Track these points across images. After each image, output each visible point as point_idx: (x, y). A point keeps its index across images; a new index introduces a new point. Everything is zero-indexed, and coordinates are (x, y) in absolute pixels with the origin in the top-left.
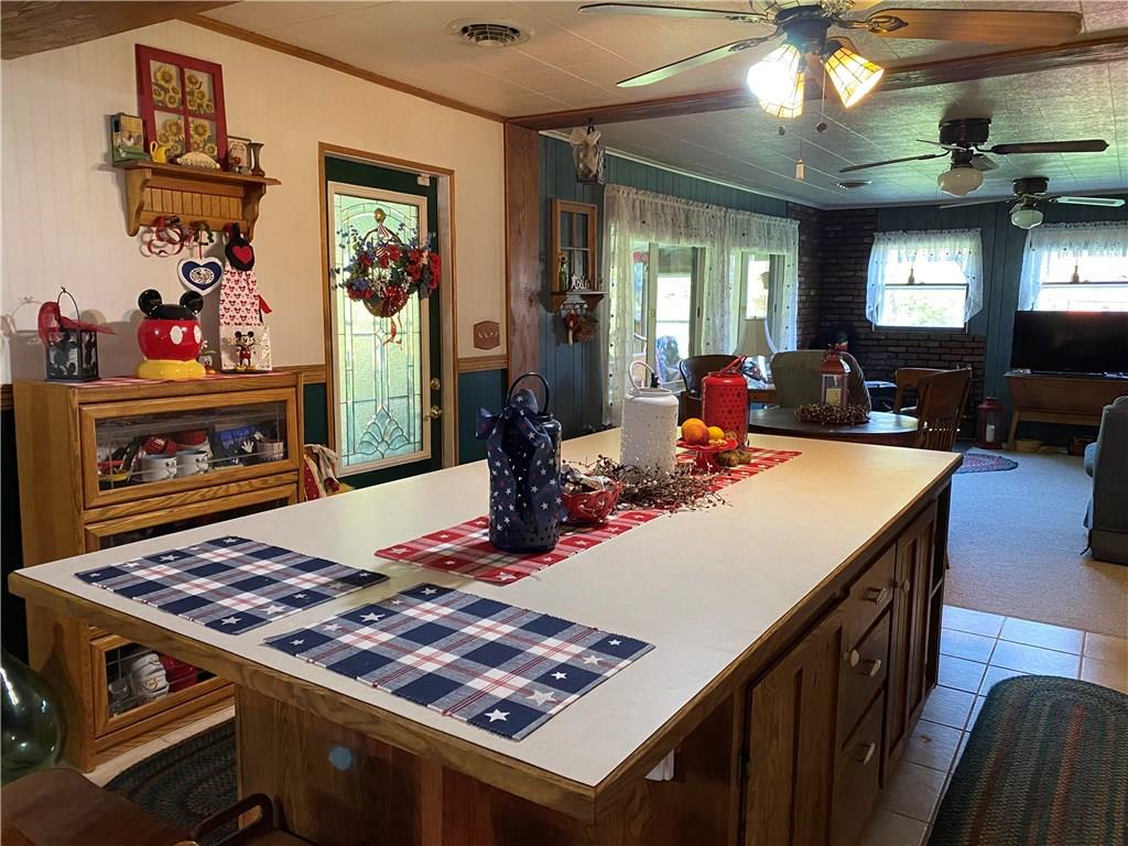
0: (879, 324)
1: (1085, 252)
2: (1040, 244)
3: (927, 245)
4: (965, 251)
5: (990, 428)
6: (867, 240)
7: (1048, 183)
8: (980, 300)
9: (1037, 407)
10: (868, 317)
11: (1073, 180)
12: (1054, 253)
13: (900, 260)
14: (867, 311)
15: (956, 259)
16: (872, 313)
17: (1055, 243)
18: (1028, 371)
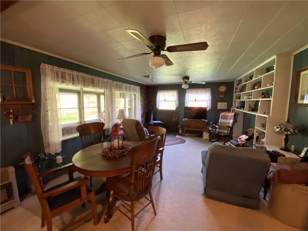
0: (159, 109)
1: (197, 95)
2: (189, 93)
3: (167, 93)
4: (175, 94)
5: (180, 131)
6: (156, 92)
7: (190, 78)
8: (178, 104)
9: (189, 127)
10: (157, 107)
11: (194, 78)
12: (191, 95)
13: (163, 96)
14: (157, 106)
15: (173, 96)
16: (158, 107)
17: (192, 92)
18: (187, 119)
